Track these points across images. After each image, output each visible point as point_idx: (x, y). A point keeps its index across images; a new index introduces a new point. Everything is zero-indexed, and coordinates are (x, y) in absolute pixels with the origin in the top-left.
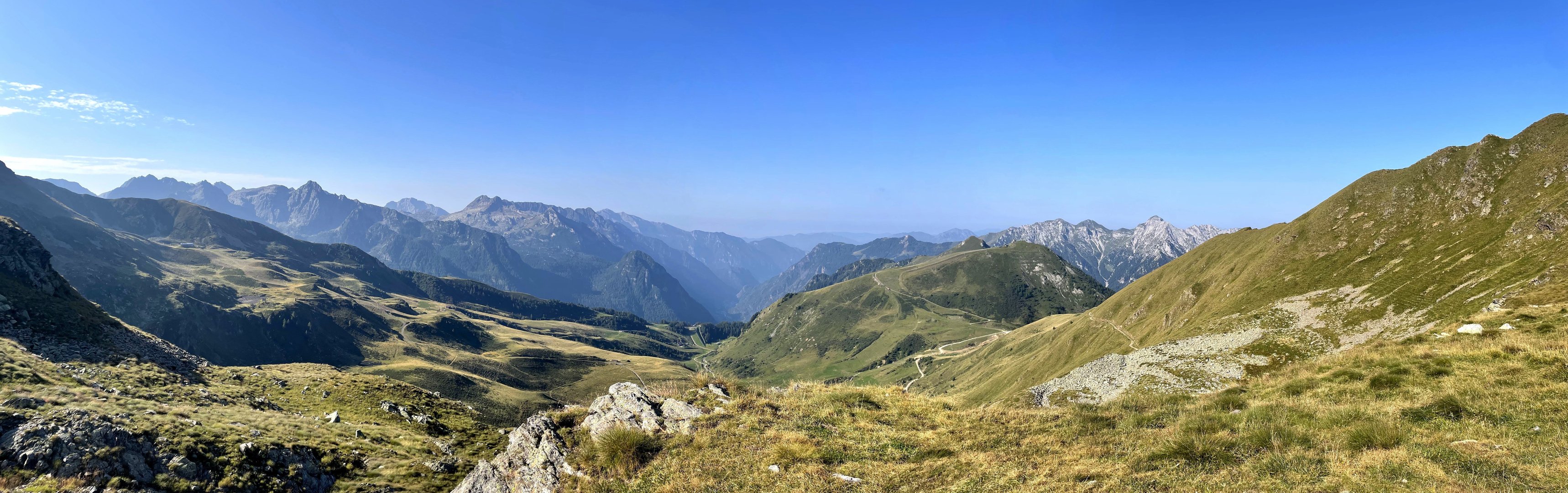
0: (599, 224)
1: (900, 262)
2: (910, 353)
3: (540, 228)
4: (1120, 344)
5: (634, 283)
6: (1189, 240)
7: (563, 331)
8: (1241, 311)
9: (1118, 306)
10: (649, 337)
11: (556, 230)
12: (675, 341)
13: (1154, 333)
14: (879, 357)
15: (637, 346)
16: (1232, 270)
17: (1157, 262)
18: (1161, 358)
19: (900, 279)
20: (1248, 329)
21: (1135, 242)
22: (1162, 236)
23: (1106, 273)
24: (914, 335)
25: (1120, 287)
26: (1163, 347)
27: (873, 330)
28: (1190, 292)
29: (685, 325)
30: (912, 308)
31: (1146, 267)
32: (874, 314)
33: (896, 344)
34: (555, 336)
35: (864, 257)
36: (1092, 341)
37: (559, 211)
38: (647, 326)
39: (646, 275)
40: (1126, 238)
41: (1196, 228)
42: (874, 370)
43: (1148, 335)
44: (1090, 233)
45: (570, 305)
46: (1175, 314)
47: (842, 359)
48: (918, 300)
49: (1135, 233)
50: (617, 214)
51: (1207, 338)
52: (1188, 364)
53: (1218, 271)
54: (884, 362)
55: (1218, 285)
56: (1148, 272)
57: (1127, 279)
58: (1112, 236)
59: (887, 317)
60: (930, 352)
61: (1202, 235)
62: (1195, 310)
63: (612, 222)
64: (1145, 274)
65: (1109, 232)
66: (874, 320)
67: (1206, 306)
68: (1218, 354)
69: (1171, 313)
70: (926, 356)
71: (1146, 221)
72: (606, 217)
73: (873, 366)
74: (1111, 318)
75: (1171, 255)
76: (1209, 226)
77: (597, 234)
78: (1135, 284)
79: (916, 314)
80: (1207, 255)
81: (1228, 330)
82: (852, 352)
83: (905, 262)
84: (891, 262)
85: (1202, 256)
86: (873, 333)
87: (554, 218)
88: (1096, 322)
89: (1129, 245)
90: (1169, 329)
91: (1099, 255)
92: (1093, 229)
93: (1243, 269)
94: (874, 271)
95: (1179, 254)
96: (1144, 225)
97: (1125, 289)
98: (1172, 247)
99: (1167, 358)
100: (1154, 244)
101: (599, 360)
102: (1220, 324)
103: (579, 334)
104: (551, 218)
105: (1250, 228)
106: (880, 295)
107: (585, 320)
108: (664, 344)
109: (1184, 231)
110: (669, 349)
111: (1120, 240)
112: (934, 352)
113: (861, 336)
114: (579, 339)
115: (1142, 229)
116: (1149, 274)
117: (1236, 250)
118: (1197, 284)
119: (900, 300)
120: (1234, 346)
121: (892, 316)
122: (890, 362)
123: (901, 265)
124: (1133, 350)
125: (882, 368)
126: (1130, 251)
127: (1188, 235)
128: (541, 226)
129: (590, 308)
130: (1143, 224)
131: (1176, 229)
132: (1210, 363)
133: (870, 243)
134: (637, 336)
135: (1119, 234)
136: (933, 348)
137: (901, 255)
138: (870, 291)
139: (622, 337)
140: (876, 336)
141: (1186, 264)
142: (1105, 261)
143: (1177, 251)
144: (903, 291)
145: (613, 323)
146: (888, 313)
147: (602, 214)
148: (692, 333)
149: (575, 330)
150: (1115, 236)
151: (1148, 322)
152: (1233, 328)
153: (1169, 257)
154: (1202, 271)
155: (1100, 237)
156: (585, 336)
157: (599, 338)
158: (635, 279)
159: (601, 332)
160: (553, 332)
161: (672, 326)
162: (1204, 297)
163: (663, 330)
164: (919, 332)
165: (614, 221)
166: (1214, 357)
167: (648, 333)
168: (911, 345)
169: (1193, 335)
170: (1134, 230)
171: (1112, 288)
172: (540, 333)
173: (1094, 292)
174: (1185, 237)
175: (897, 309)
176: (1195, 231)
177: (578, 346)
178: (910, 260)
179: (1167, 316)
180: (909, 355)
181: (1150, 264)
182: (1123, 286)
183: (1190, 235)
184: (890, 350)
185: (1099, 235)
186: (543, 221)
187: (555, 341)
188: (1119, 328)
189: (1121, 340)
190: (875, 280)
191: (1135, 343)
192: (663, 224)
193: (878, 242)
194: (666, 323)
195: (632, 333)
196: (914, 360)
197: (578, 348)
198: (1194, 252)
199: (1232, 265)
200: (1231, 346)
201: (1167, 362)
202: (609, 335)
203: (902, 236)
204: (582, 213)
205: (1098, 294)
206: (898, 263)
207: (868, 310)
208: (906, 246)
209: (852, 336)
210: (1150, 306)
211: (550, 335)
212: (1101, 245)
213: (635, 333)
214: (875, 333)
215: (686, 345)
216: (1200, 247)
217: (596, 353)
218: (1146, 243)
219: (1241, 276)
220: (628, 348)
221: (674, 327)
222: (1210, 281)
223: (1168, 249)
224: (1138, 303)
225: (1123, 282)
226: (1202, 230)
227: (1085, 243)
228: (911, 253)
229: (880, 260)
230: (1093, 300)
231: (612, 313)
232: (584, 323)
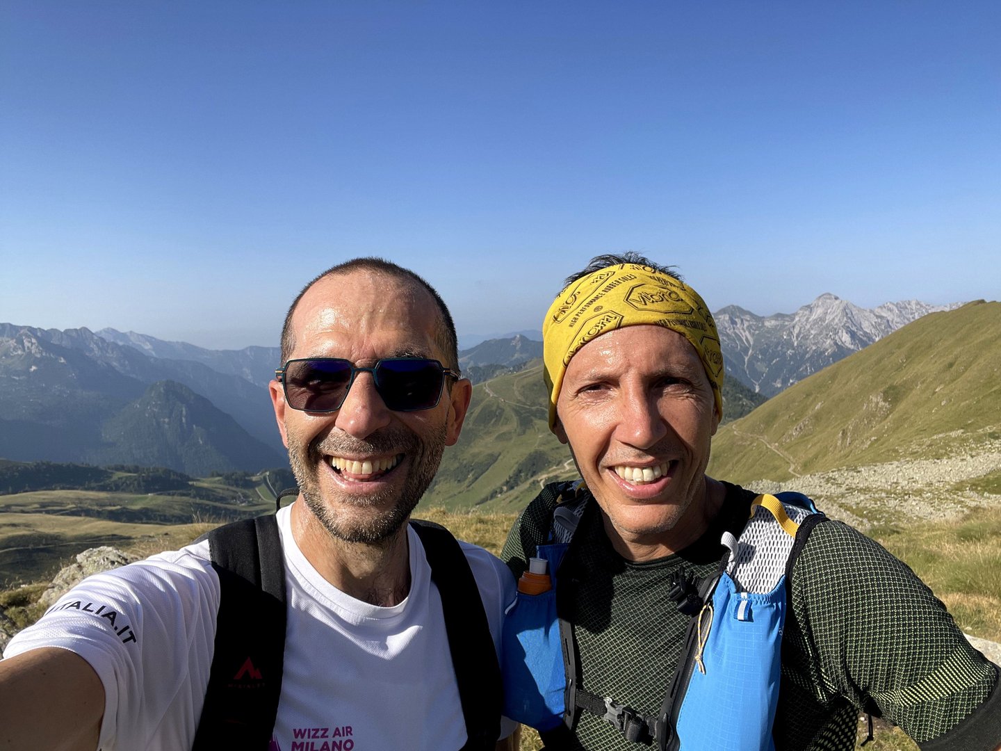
0: (100, 349)
1: (514, 367)
2: (534, 474)
3: (9, 361)
4: (776, 468)
5: (166, 426)
6: (880, 325)
7: (61, 504)
8: (965, 427)
9: (771, 418)
10: (195, 497)
11: (36, 362)
12: (234, 498)
13: (824, 456)
14: (499, 484)
15: (177, 512)
16: (951, 365)
17: (829, 356)
18: (834, 490)
19: (515, 388)
20: (978, 454)
21: (796, 331)
22: (836, 320)
23: (756, 374)
24: (536, 452)
25: (775, 392)
26: (836, 475)
27: (490, 452)
28: (880, 399)
29: (247, 475)
30: (532, 421)
31: (812, 365)
32: (488, 433)
33: (517, 466)
34: (48, 512)
35: (472, 364)
36: (738, 462)
37: (39, 334)
38: (190, 483)
39: (184, 412)
40: (783, 327)
41: (891, 306)
42: (494, 500)
43: (816, 457)
44: (734, 322)
45: (68, 466)
46: (856, 429)
47: (456, 492)
48: (537, 410)
49: (797, 319)
50: (124, 335)
51: (907, 466)
52: (876, 500)
53: (927, 366)
54: (505, 488)
55: (927, 388)
56: (816, 371)
57: (785, 382)
58: (763, 324)
59: (504, 434)
60: (555, 470)
61: (901, 315)
62: (887, 424)
63: (117, 345)
64: (812, 373)
65: (760, 319)
66: (490, 439)
67: (907, 419)
68: (927, 489)
69: (850, 427)
70: (551, 475)
71: (811, 301)
72: (110, 339)
73: (493, 495)
74: (762, 434)
75: (852, 347)
76: (913, 303)
77: (99, 362)
78: (796, 387)
79: (536, 427)
80: (909, 345)
81: (942, 455)
82: (466, 483)
83: (519, 366)
84: (503, 367)
85: (899, 346)
86: (489, 455)
87: (31, 344)
88: (742, 439)
89: (788, 335)
90: (847, 450)
91: (746, 350)
92: (738, 317)
93: (971, 364)
94: (485, 380)
95: (864, 344)
96: (809, 308)
97: (782, 394)
98: (853, 335)
99: (843, 489)
100: (824, 332)
101: (121, 538)
102: (930, 445)
103: (86, 506)
104: (27, 344)
105: (982, 301)
106: (494, 408)
107: (93, 484)
108: (218, 504)
109: (871, 311)
110: (226, 509)
111: (775, 329)
112: (559, 469)
113: (476, 460)
114: (88, 513)
115: (807, 312)
116: (818, 374)
117: (958, 336)
118: (892, 387)
119: (517, 412)
120: (953, 479)
121: (510, 433)
122: (512, 488)
123: (514, 370)
124: (793, 476)
125: (504, 496)
126: (789, 344)
127: (878, 317)
128: (12, 357)
129: (101, 468)
130: (808, 306)
131: (860, 310)
132: (913, 501)
133: (477, 347)
134: (177, 498)
135: (773, 322)
136: (558, 465)
137: (514, 358)
138: (482, 404)
139: (154, 502)
140: (493, 458)
141: (874, 358)
142: (754, 357)
143: (861, 340)
144: (519, 401)
145: (139, 484)
146: (505, 429)
147: (103, 335)
148: (257, 484)
149: (80, 500)
150: (767, 324)
151: (815, 439)
152: (951, 451)
153: (849, 349)
154: (899, 368)
155: (748, 327)
156: (96, 508)
157: (119, 507)
158: (167, 420)
159: (121, 499)
160: (44, 508)
161: (227, 478)
162: (902, 406)
163: (214, 485)
164: (541, 448)
165: (121, 343)
166: (919, 493)
167: (193, 492)
168: (534, 465)
169: (883, 461)
170: (795, 314)
171: (764, 394)
172: (23, 512)
173: (740, 399)
174: (874, 320)
175: (514, 424)
176: (890, 310)
177: (87, 523)
178: (525, 364)
179: (844, 433)
180: (532, 476)
181: (819, 360)
182: (780, 389)
183: (881, 317)
184: (511, 473)
185: (746, 324)
186: (15, 349)
187: (49, 520)
188: (773, 447)
189: (777, 463)
190: (487, 391)
191: (796, 467)
192: (183, 343)
193: (486, 344)
194: (219, 475)
195: (169, 494)
196: (538, 482)
197: (85, 526)
198: (887, 341)
199: (950, 358)
200: (947, 479)
201: (843, 496)
202: (133, 501)
203: (513, 336)
204: (74, 334)
205: (745, 401)
206: (511, 369)
207: (482, 428)
208: (518, 348)
209: (465, 462)
210: (817, 418)
211: (41, 512)
212: (749, 337)
213: (173, 495)
214: (492, 455)
215: (249, 502)
216: (897, 332)
217: (116, 528)
218: (813, 332)
219: (967, 374)
220: (165, 516)
221: (229, 479)
222: (913, 382)
223: (846, 338)
224: (801, 413)
225: (779, 385)
226: (902, 308)
227: (727, 335)
228: (524, 356)
229: (491, 366)
230: (739, 409)
231: (136, 470)
232: (92, 489)
